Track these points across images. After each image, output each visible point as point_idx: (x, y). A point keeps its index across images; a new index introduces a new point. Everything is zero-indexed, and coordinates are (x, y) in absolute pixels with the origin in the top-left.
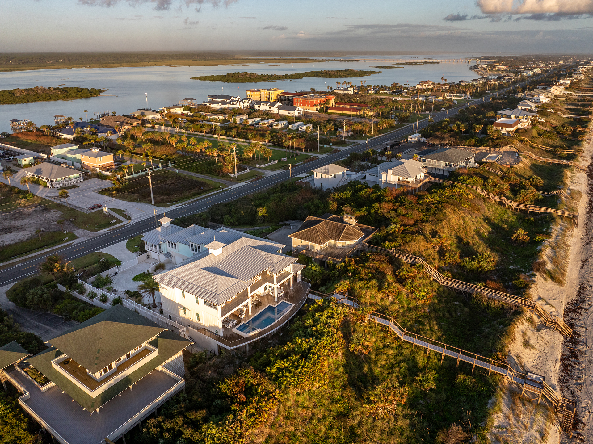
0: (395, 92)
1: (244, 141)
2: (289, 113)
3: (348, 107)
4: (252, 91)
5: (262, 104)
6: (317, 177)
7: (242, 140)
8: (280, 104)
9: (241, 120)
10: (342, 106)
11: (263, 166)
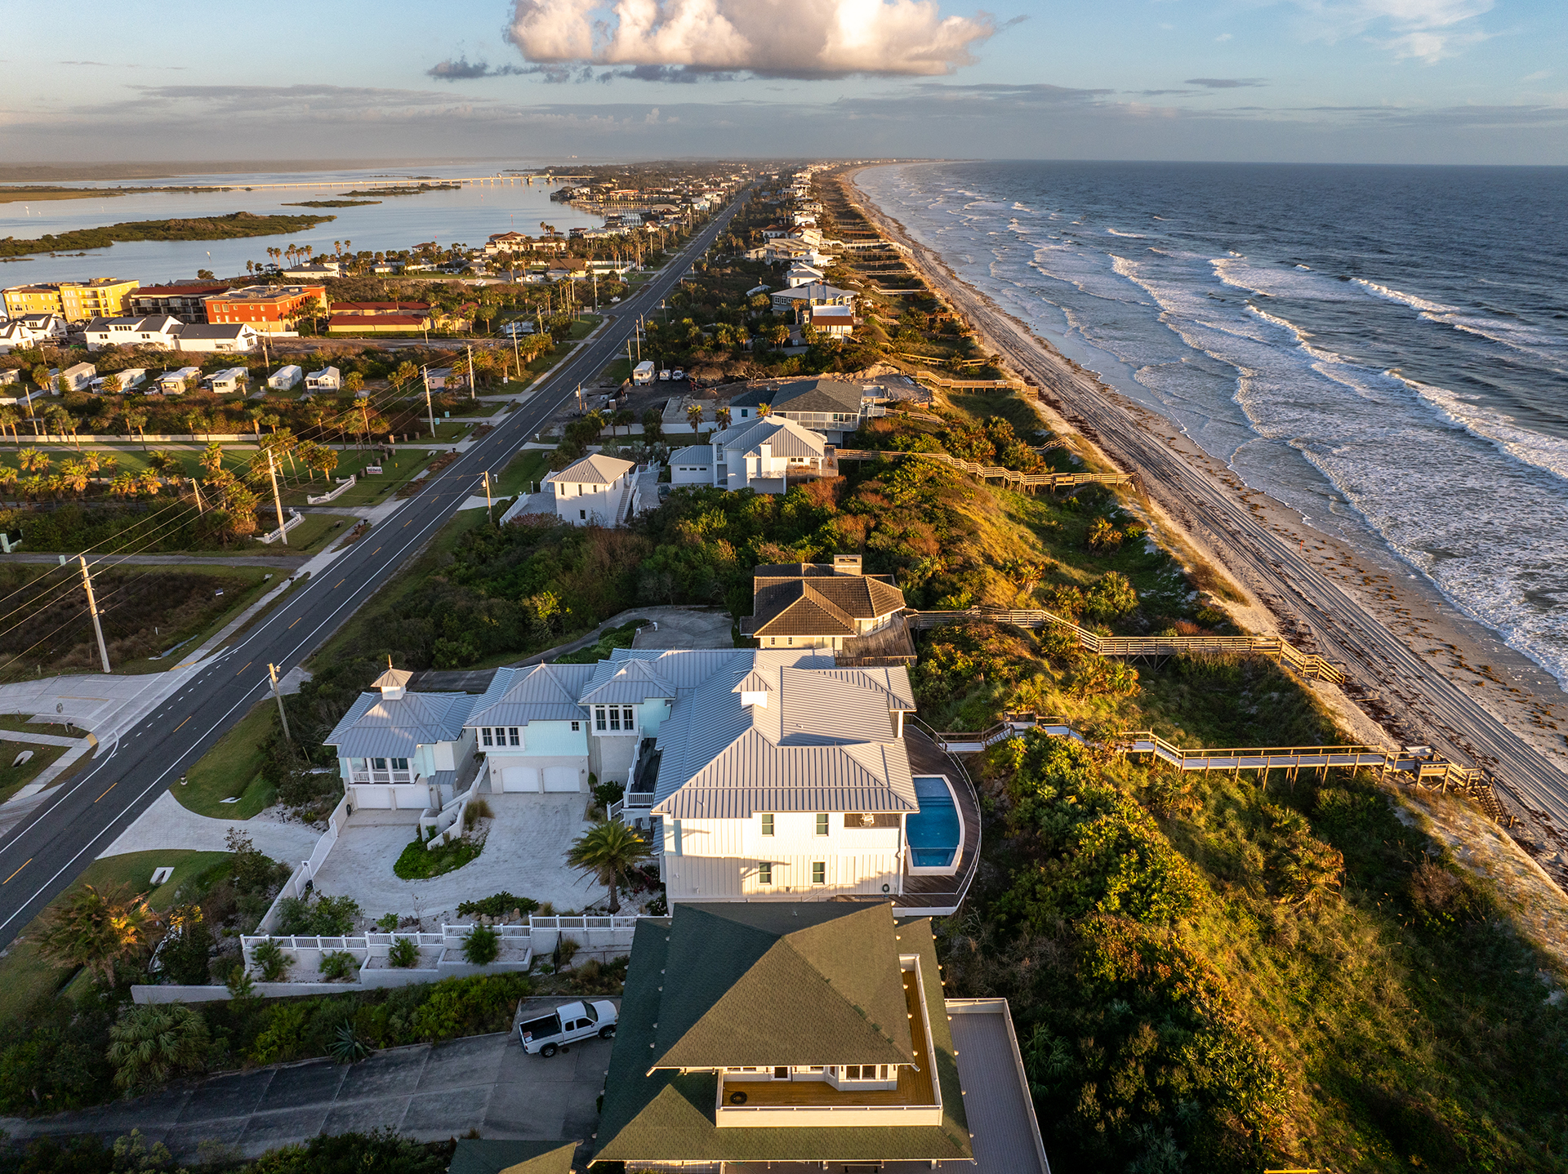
0: (447, 266)
1: (168, 438)
2: (219, 347)
3: (371, 313)
4: (24, 291)
5: (112, 327)
6: (567, 496)
7: (159, 438)
8: (177, 322)
9: (79, 380)
10: (349, 312)
11: (328, 497)
